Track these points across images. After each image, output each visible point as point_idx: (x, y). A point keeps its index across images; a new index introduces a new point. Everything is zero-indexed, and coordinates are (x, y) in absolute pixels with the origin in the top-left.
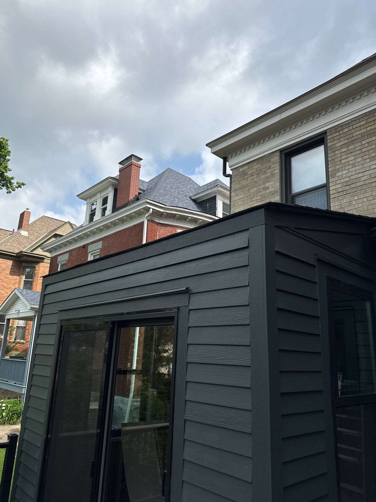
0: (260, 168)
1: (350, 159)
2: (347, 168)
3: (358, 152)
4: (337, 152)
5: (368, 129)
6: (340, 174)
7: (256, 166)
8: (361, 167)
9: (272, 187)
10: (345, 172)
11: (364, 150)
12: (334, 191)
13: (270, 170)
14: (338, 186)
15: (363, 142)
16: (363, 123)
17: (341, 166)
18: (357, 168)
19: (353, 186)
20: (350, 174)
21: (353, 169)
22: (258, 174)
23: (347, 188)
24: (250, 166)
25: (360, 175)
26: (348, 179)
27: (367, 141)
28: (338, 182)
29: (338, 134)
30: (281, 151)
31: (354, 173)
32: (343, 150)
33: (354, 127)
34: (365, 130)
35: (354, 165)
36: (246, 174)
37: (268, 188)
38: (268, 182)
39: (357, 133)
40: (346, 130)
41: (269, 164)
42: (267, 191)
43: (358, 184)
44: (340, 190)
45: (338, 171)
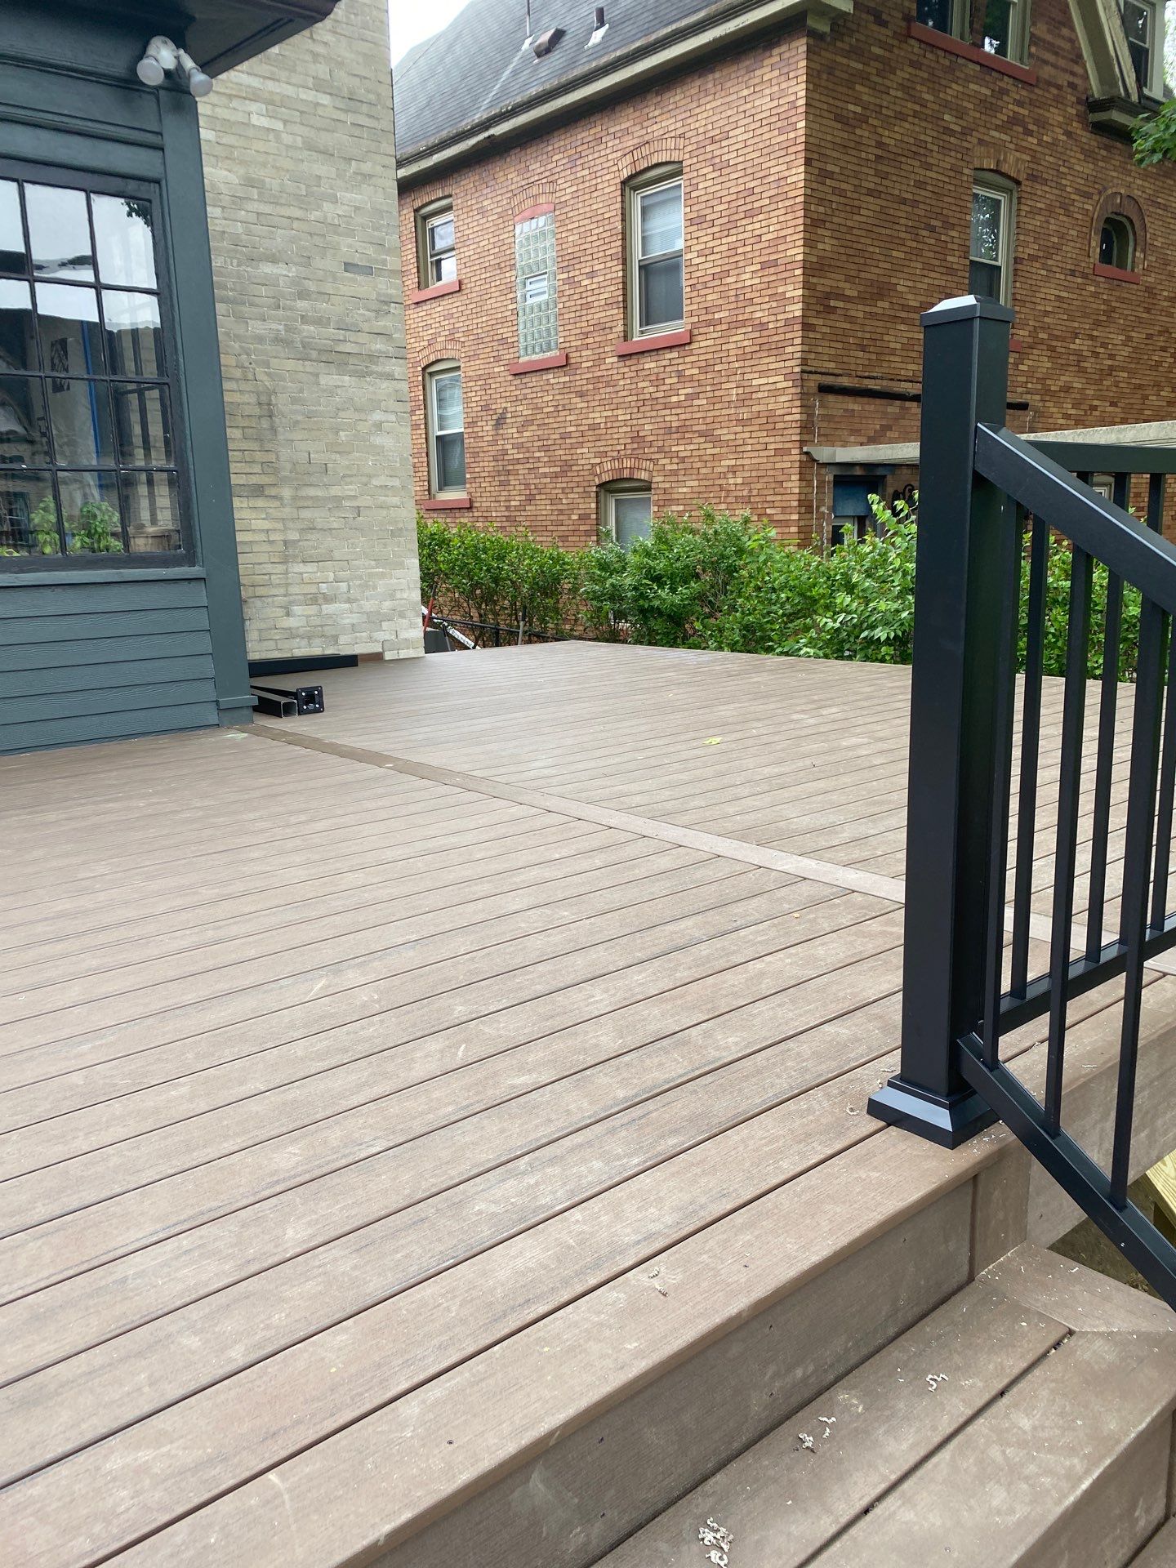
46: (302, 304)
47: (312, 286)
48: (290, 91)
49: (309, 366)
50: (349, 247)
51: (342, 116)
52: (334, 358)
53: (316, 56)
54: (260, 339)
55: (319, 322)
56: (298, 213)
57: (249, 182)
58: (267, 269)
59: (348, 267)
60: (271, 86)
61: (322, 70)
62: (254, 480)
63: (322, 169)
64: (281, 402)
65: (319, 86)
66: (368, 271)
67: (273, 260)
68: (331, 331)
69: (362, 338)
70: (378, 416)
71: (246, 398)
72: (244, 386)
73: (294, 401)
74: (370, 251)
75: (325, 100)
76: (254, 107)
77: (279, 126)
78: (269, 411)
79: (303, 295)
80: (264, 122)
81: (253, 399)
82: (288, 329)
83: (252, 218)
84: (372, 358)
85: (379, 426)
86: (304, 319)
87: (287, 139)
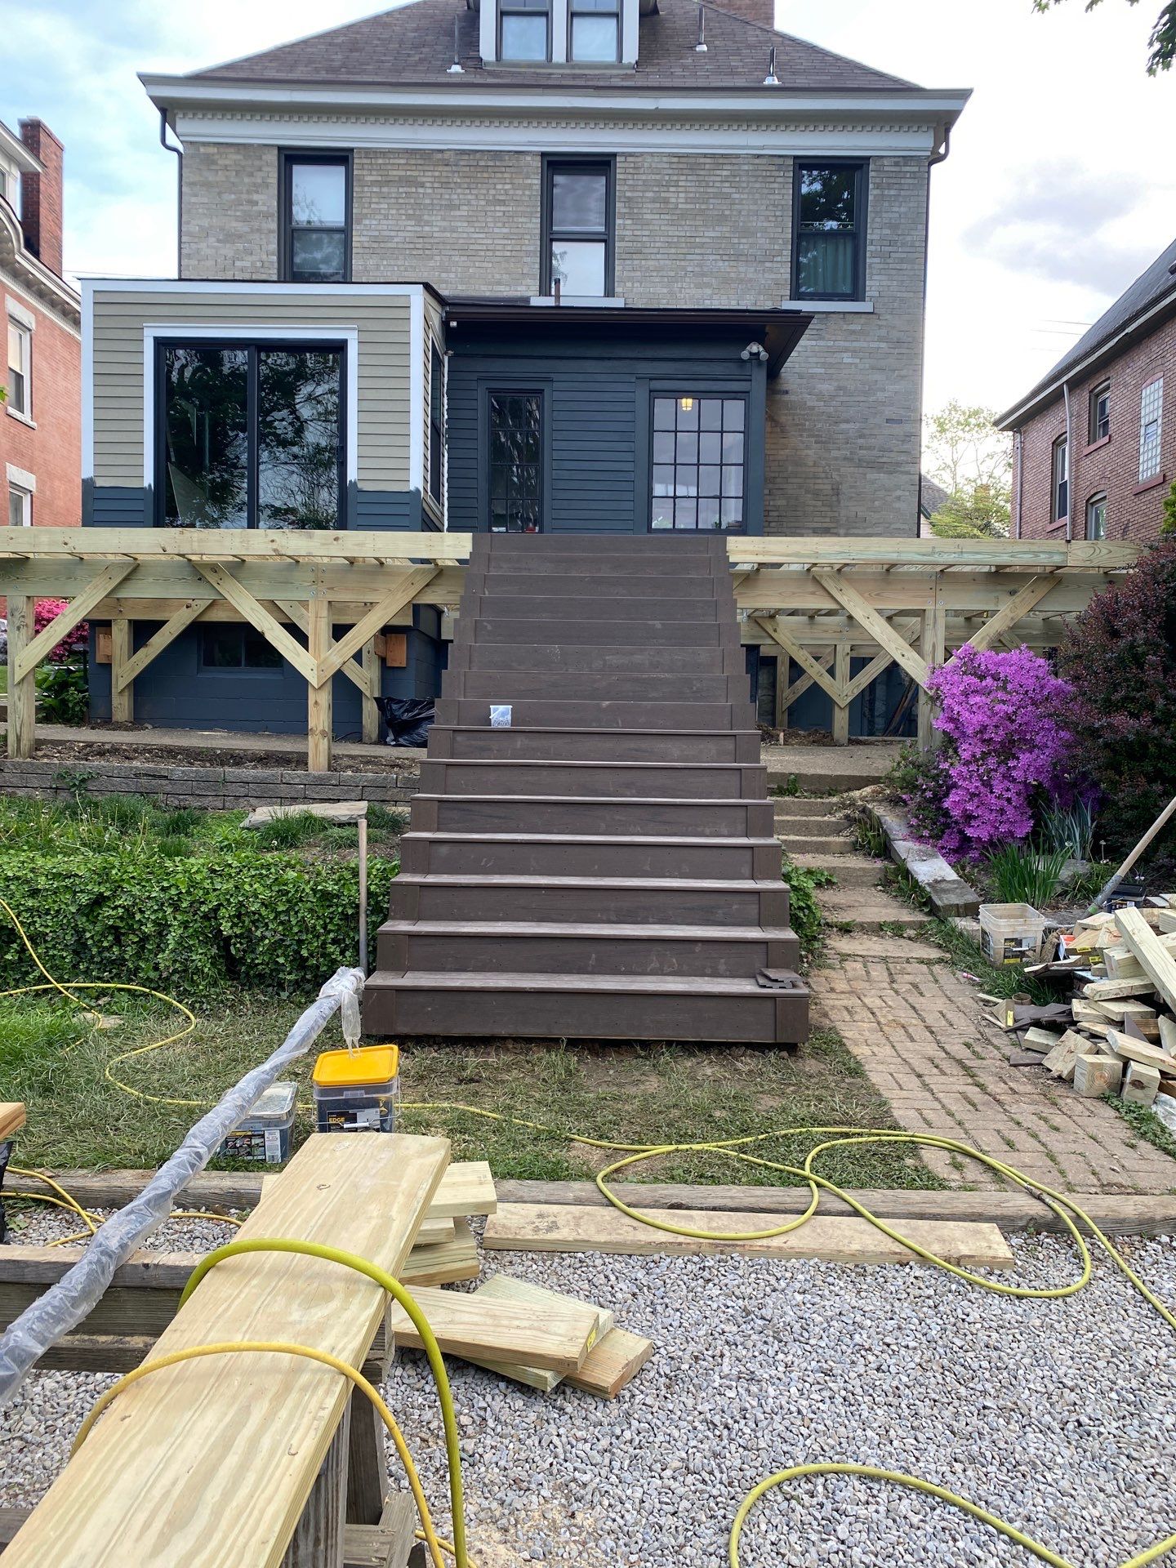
0: (243, 163)
1: (382, 206)
2: (377, 217)
3: (393, 201)
4: (366, 189)
5: (409, 173)
6: (367, 222)
7: (234, 157)
8: (394, 222)
9: (264, 204)
10: (374, 222)
11: (401, 201)
12: (359, 245)
13: (259, 174)
14: (363, 239)
15: (401, 190)
16: (403, 161)
17: (369, 211)
18: (390, 222)
19: (382, 245)
20: (380, 228)
21: (385, 222)
22: (237, 172)
23: (375, 245)
24: (222, 150)
25: (393, 234)
26: (377, 233)
27: (405, 189)
28: (365, 233)
29: (369, 161)
30: (281, 149)
31: (385, 227)
32: (375, 189)
33: (392, 161)
34: (403, 173)
35: (386, 217)
36: (214, 162)
37: (256, 203)
38: (257, 192)
39: (395, 173)
40: (380, 161)
41: (257, 163)
42: (255, 208)
43: (390, 245)
44: (366, 245)
45: (365, 216)
46: (861, 441)
47: (866, 432)
48: (865, 345)
49: (861, 470)
50: (889, 412)
51: (892, 351)
52: (876, 465)
53: (880, 327)
54: (836, 459)
55: (869, 448)
56: (863, 399)
57: (839, 388)
58: (844, 426)
59: (888, 421)
60: (855, 344)
61: (883, 332)
62: (825, 525)
63: (877, 376)
64: (844, 488)
65: (881, 339)
66: (900, 422)
67: (847, 422)
68: (875, 452)
69: (892, 455)
70: (899, 493)
71: (826, 487)
72: (826, 481)
73: (851, 487)
74: (902, 412)
75: (883, 345)
76: (845, 355)
77: (858, 361)
78: (836, 491)
79: (861, 437)
80: (850, 360)
81: (829, 487)
82: (851, 453)
83: (839, 404)
84: (898, 464)
85: (898, 498)
86: (861, 448)
87: (861, 366)
